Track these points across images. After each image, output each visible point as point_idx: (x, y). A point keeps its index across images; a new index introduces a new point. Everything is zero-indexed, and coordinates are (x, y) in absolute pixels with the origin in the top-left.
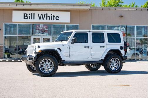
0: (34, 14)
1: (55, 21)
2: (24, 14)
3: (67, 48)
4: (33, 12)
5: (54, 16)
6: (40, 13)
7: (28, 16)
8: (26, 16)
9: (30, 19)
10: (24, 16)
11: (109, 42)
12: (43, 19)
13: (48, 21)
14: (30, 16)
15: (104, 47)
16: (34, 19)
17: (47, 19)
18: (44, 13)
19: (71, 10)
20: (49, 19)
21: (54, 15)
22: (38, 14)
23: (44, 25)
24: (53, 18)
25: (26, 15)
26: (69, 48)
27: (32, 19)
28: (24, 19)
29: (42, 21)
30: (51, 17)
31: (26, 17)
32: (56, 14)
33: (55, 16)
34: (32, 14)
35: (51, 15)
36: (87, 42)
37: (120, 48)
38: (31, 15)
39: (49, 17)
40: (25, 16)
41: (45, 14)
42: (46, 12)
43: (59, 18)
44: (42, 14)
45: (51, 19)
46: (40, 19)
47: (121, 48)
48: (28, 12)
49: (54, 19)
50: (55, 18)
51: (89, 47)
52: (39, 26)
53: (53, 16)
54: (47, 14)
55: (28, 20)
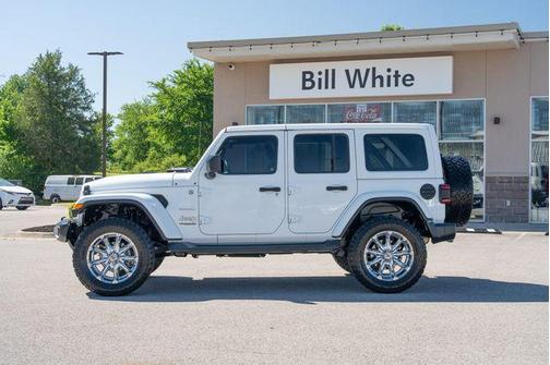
0: (334, 71)
1: (401, 90)
2: (304, 73)
3: (191, 192)
4: (330, 65)
5: (397, 75)
6: (352, 66)
7: (316, 79)
8: (310, 80)
9: (320, 88)
10: (304, 80)
11: (370, 167)
12: (362, 86)
13: (379, 91)
14: (320, 80)
15: (344, 188)
16: (333, 87)
17: (374, 86)
18: (363, 65)
19: (454, 49)
20: (382, 85)
21: (397, 72)
22: (347, 71)
23: (369, 106)
24: (393, 80)
25: (308, 76)
26: (195, 192)
27: (327, 87)
28: (304, 88)
29: (357, 91)
30: (389, 77)
31: (308, 84)
32: (403, 66)
33: (402, 73)
34: (327, 71)
35: (389, 70)
36: (274, 172)
37: (422, 194)
38: (323, 77)
39: (381, 77)
40: (307, 80)
41: (368, 70)
42: (370, 64)
43: (413, 79)
44: (357, 71)
45: (389, 85)
46: (352, 86)
47: (427, 191)
48: (315, 67)
49: (396, 85)
50: (400, 79)
51: (277, 189)
52: (354, 108)
53: (392, 73)
54: (374, 69)
55: (315, 93)
